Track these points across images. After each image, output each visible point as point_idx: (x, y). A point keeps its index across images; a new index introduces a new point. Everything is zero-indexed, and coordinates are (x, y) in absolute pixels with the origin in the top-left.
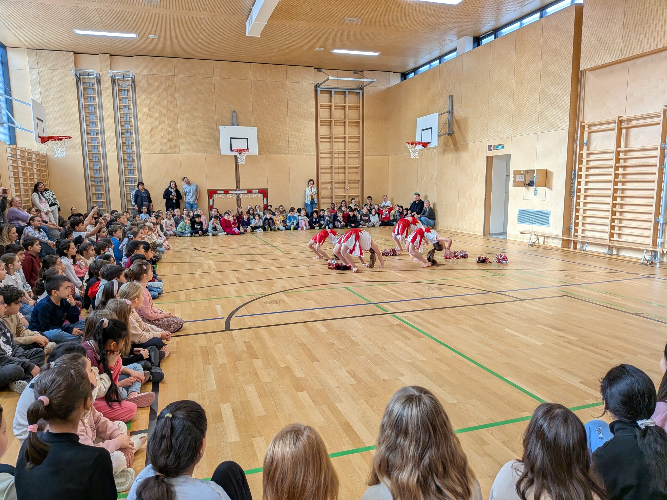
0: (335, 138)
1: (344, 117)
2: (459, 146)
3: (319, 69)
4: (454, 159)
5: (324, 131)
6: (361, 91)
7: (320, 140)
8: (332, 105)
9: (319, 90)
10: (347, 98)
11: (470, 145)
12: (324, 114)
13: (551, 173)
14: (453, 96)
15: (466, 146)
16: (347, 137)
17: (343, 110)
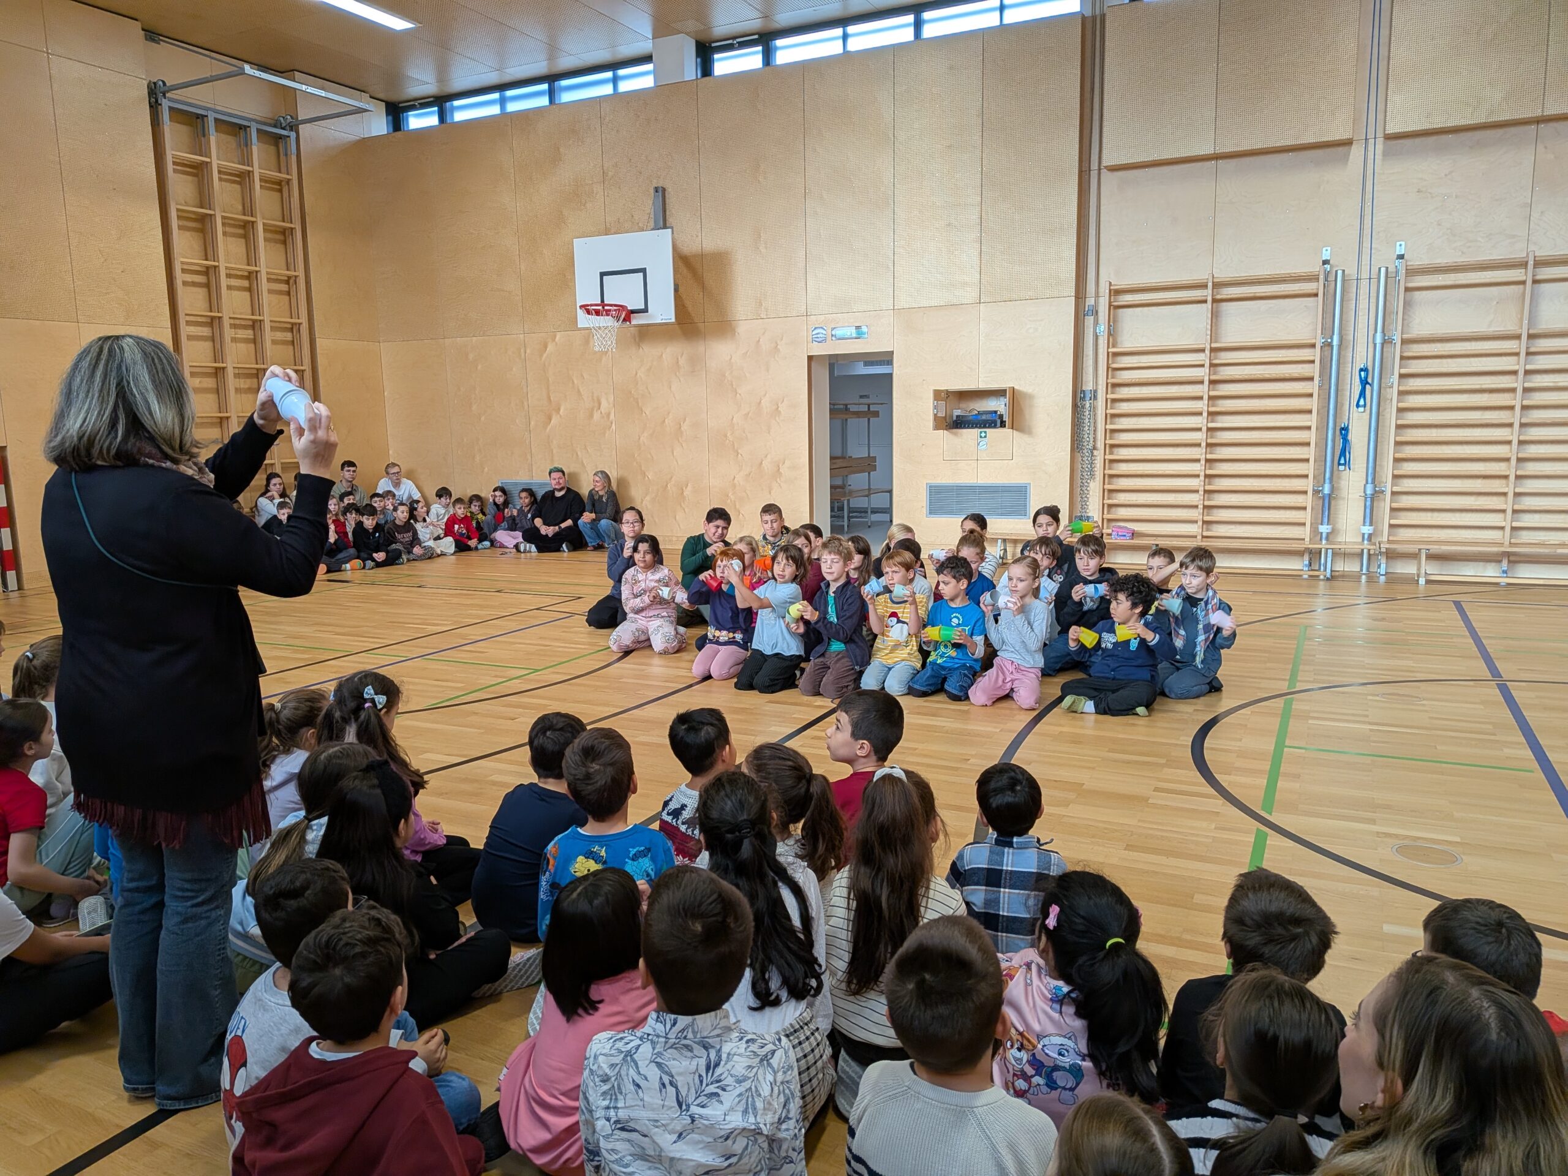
0: (229, 276)
1: (240, 208)
2: (701, 325)
3: (152, 35)
4: (682, 362)
5: (185, 245)
6: (293, 135)
7: (179, 277)
8: (207, 164)
9: (165, 104)
10: (255, 149)
11: (743, 328)
12: (181, 188)
13: (1031, 397)
14: (664, 190)
15: (724, 327)
16: (263, 277)
17: (237, 187)
